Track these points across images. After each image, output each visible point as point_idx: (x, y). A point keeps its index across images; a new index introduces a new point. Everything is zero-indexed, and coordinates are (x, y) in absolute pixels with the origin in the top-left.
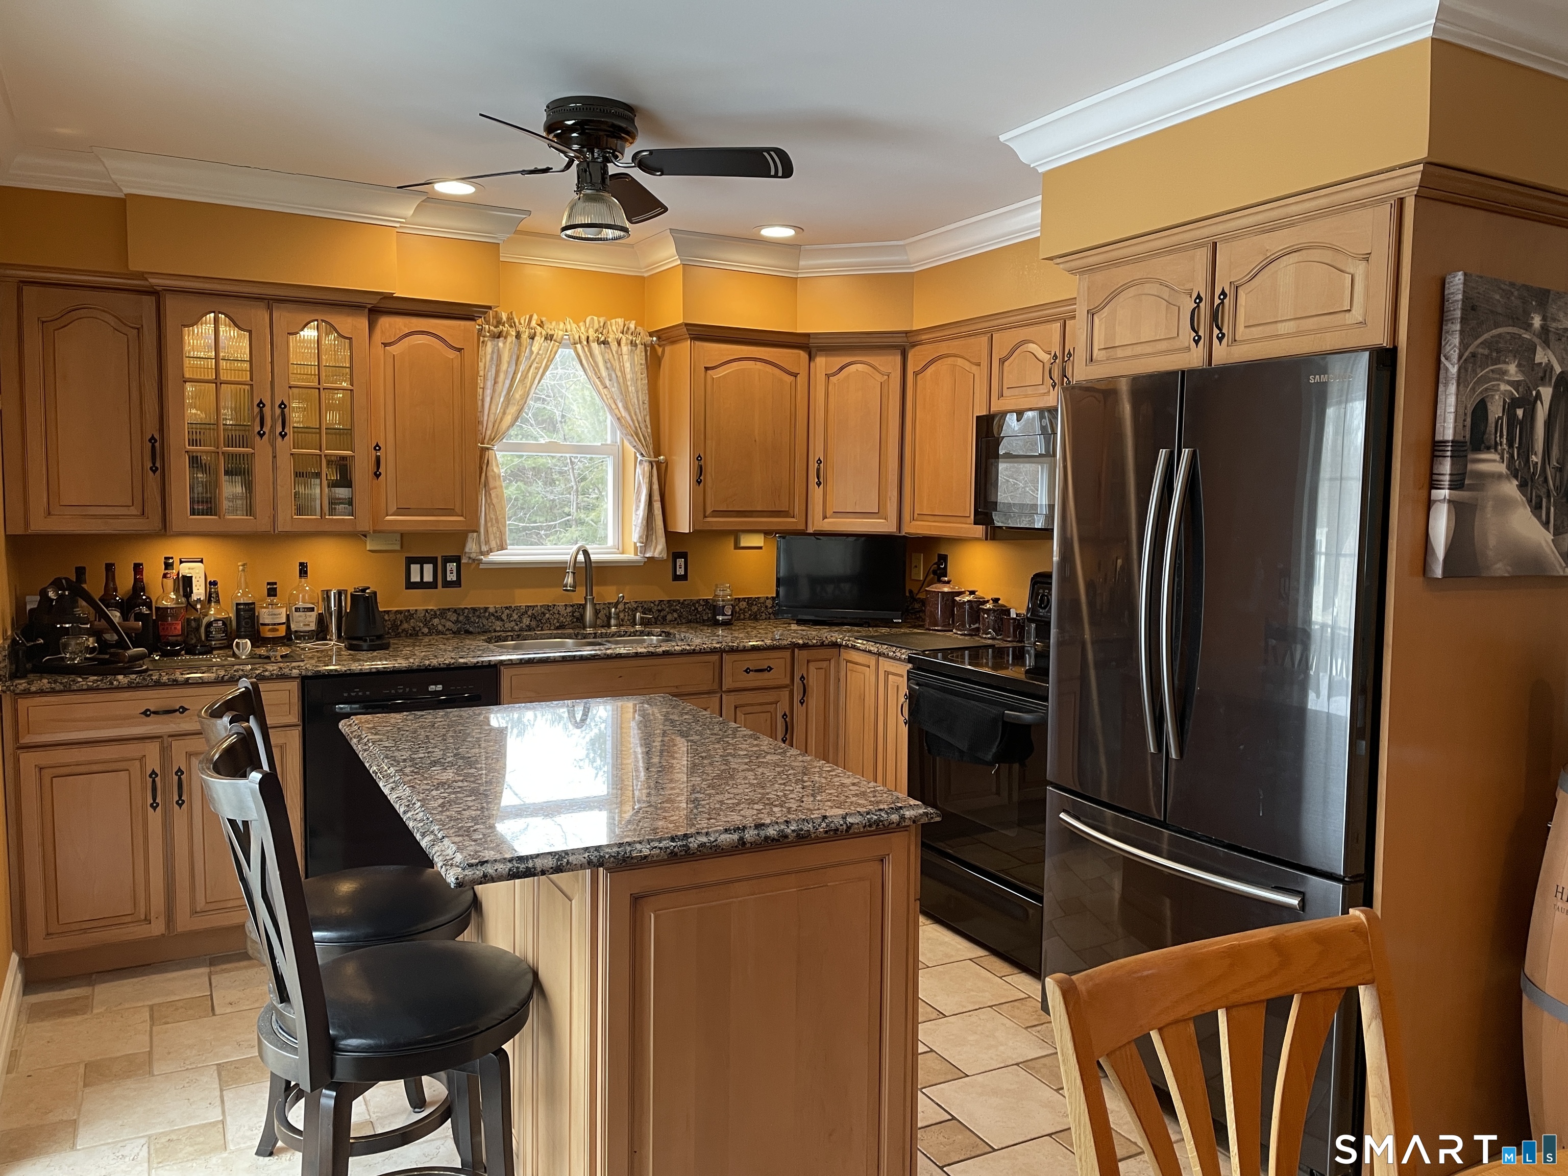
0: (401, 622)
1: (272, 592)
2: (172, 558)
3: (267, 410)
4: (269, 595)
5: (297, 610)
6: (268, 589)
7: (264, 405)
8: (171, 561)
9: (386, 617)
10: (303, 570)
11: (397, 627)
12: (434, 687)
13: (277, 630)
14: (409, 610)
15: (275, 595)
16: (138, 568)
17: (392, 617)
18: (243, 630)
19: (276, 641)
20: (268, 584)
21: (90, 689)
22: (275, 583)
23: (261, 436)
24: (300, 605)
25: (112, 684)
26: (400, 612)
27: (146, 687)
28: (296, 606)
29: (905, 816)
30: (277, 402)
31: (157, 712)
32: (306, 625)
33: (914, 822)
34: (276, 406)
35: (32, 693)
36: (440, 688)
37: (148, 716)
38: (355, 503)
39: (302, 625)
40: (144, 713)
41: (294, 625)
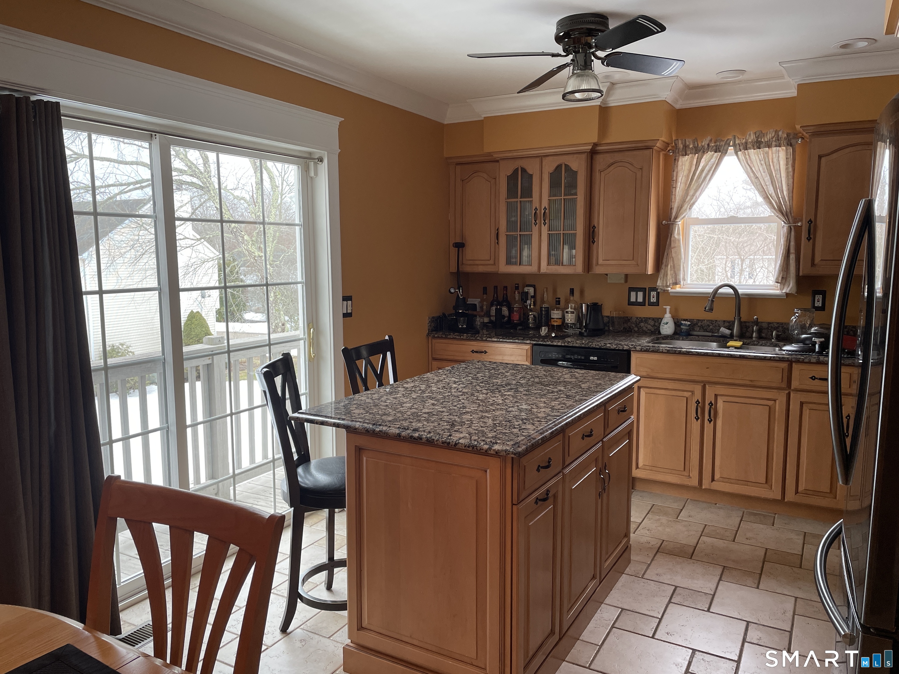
1: (558, 302)
3: (538, 212)
4: (556, 304)
5: (567, 312)
6: (556, 301)
7: (537, 210)
8: (517, 285)
10: (572, 292)
12: (592, 357)
13: (557, 322)
15: (559, 304)
16: (505, 288)
18: (543, 320)
22: (559, 298)
23: (535, 225)
24: (569, 310)
25: (461, 337)
27: (472, 339)
28: (567, 310)
29: (493, 448)
30: (543, 208)
31: (477, 352)
32: (571, 320)
33: (496, 452)
34: (543, 209)
35: (436, 337)
36: (596, 358)
37: (473, 353)
38: (577, 257)
39: (569, 320)
40: (472, 351)
41: (566, 320)
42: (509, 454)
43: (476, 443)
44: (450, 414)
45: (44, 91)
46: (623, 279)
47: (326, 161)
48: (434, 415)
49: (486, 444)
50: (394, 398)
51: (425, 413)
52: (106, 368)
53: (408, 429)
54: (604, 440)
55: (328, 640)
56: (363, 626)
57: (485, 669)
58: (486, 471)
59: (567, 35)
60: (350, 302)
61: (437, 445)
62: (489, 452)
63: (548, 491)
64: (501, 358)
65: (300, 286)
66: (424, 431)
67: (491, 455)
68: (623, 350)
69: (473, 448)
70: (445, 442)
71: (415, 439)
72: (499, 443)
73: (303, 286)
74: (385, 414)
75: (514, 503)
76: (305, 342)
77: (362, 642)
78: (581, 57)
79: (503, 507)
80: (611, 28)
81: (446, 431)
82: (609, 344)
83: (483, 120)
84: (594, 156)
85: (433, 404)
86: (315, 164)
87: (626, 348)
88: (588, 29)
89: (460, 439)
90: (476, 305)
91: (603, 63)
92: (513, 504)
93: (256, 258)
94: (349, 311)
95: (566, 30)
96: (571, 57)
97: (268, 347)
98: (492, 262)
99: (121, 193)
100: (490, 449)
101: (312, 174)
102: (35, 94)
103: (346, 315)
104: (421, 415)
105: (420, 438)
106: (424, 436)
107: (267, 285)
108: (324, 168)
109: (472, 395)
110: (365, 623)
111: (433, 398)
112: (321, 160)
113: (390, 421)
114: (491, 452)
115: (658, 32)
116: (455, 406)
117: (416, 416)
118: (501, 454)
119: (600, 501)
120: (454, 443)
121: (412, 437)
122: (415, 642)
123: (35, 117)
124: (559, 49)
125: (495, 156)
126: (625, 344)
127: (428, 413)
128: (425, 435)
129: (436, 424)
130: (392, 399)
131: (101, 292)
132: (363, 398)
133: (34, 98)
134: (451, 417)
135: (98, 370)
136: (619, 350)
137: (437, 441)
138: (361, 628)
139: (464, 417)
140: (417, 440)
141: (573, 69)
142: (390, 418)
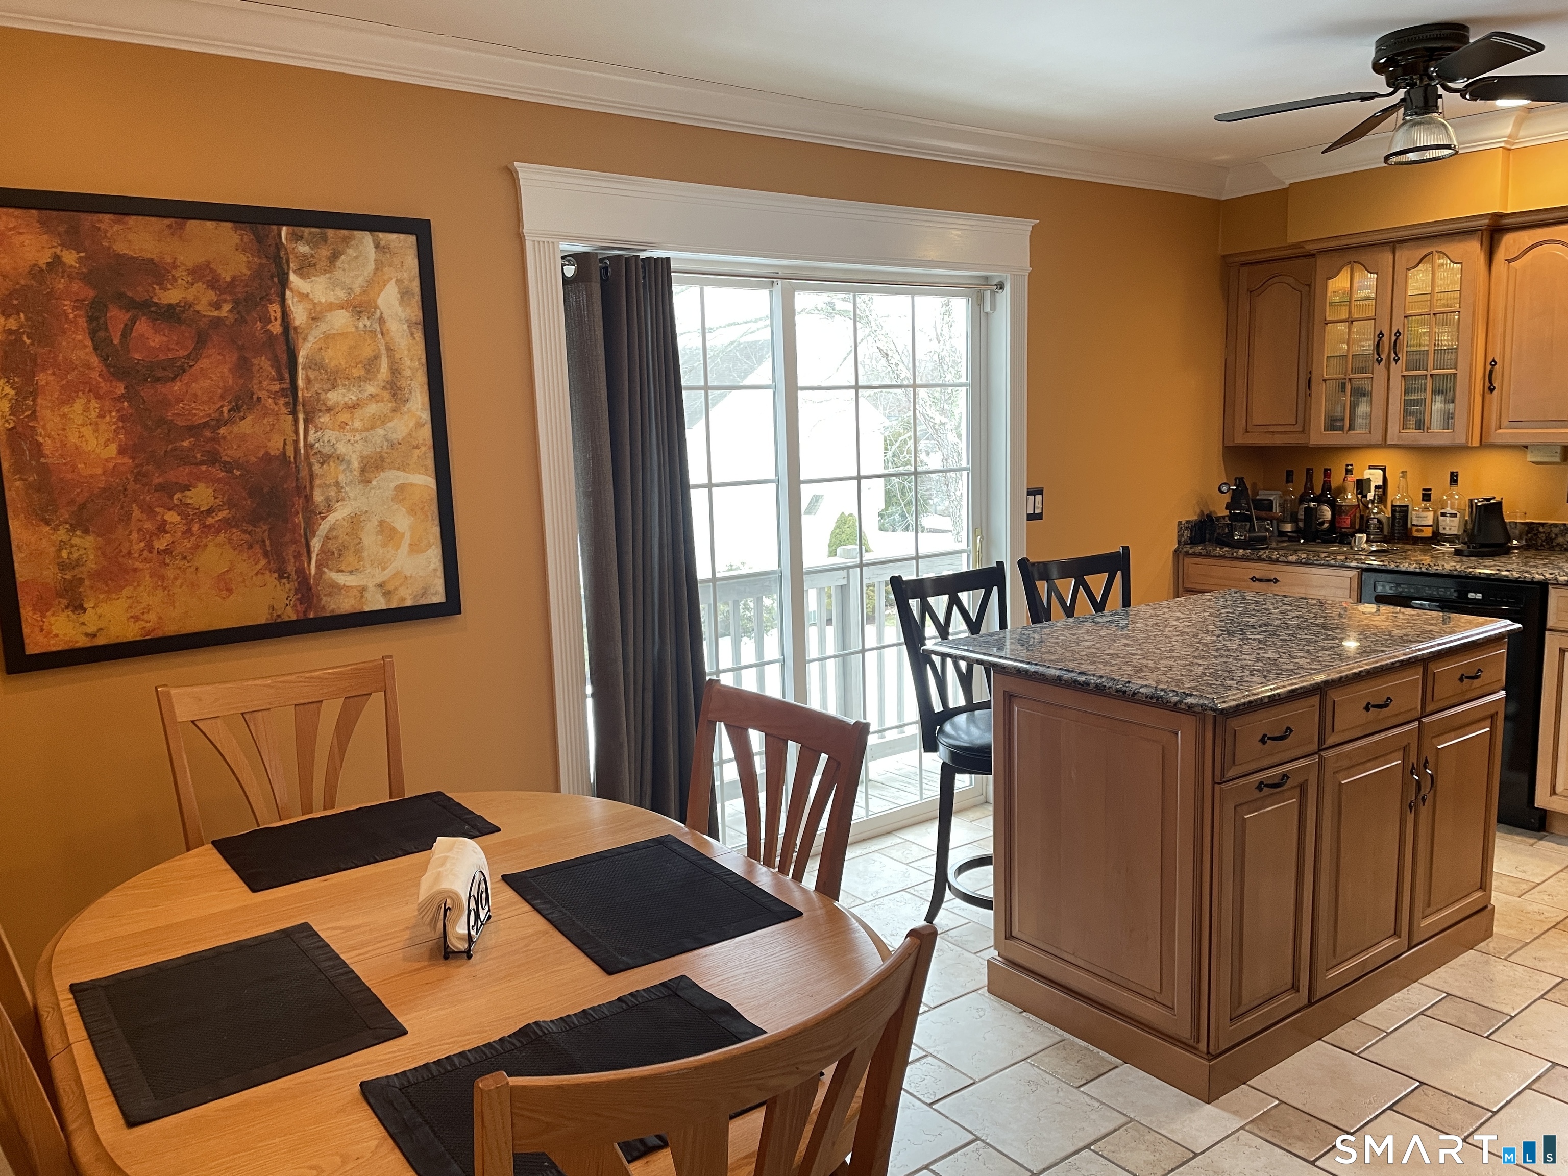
0: (1556, 535)
1: (1426, 497)
2: (1352, 465)
3: (1385, 339)
4: (1423, 500)
5: (1443, 515)
6: (1423, 495)
7: (1383, 335)
8: (1350, 467)
9: (1541, 529)
10: (1454, 479)
11: (1552, 540)
12: (1473, 594)
13: (1422, 531)
14: (1565, 524)
15: (1429, 500)
16: (1327, 473)
17: (1547, 529)
18: (1397, 528)
19: (1425, 540)
20: (1424, 490)
21: (1221, 557)
22: (1430, 490)
23: (1379, 362)
24: (1448, 510)
25: (1233, 554)
26: (1556, 525)
27: (1253, 559)
28: (1443, 511)
29: (1185, 701)
30: (1394, 331)
31: (1260, 580)
32: (1450, 529)
33: (1189, 707)
34: (1393, 334)
35: (1191, 554)
36: (1479, 596)
37: (1254, 581)
38: (1456, 417)
39: (1447, 528)
40: (1252, 579)
41: (1441, 528)
42: (1206, 710)
43: (1162, 693)
44: (1144, 658)
45: (653, 245)
46: (1558, 454)
47: (1008, 287)
48: (1120, 657)
49: (1177, 695)
50: (1071, 634)
51: (1108, 655)
52: (714, 580)
53: (1072, 671)
54: (1424, 720)
55: (973, 956)
56: (1013, 934)
57: (1173, 1009)
58: (1177, 734)
59: (1391, 61)
60: (1039, 497)
61: (1109, 693)
62: (1179, 706)
63: (1285, 776)
64: (1303, 592)
65: (964, 473)
66: (1094, 675)
67: (1180, 711)
68: (1532, 582)
69: (1157, 700)
70: (1120, 691)
71: (1080, 684)
72: (1196, 695)
73: (968, 473)
74: (1049, 652)
75: (1216, 781)
76: (968, 556)
77: (1011, 956)
78: (1417, 95)
79: (1199, 783)
80: (1471, 41)
81: (1126, 676)
82: (1507, 571)
83: (1287, 189)
84: (1496, 236)
85: (1126, 645)
86: (993, 293)
87: (1538, 577)
88: (1426, 49)
89: (1141, 687)
90: (1271, 501)
91: (1463, 97)
92: (1214, 783)
93: (937, 427)
94: (1038, 511)
95: (1390, 54)
96: (1401, 93)
97: (914, 561)
98: (1299, 428)
99: (745, 334)
100: (1180, 702)
101: (988, 309)
102: (645, 250)
103: (1031, 517)
104: (1099, 657)
105: (1087, 684)
106: (1093, 682)
107: (916, 473)
108: (1005, 298)
109: (1195, 636)
110: (1015, 932)
111: (1130, 637)
112: (1001, 286)
113: (1052, 661)
114: (1181, 707)
115: (1533, 53)
116: (1158, 649)
117: (1092, 658)
118: (1196, 709)
119: (1411, 817)
120: (1131, 693)
121: (1076, 681)
122: (1080, 963)
123: (644, 278)
124: (1379, 83)
125: (1308, 247)
126: (1539, 572)
127: (1112, 654)
128: (1093, 680)
129: (1116, 668)
130: (1068, 635)
131: (710, 486)
132: (1027, 632)
133: (643, 255)
134: (1144, 661)
135: (705, 581)
136: (1524, 582)
137: (1109, 688)
138: (1009, 936)
139: (1162, 662)
140: (1083, 685)
141: (1404, 114)
142: (1053, 658)
